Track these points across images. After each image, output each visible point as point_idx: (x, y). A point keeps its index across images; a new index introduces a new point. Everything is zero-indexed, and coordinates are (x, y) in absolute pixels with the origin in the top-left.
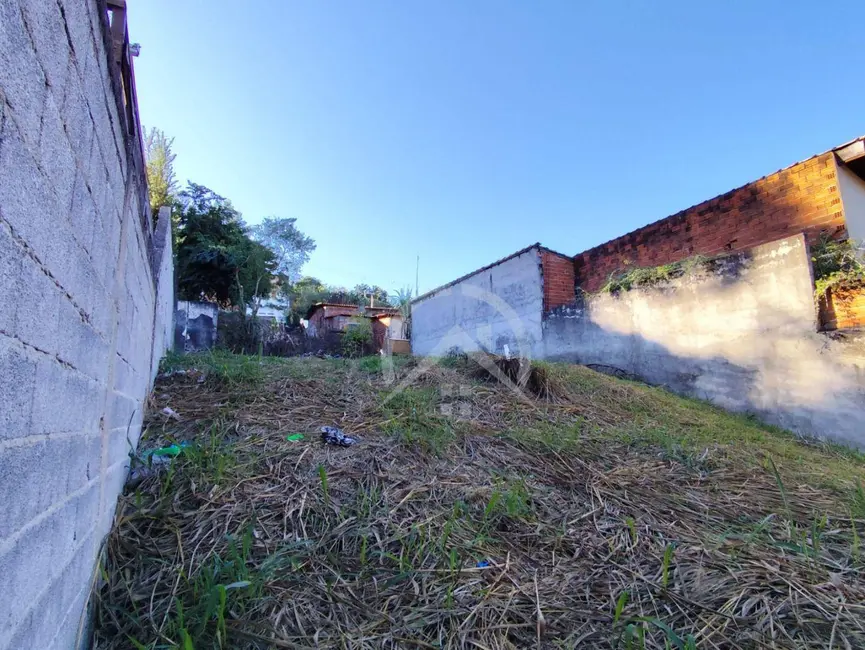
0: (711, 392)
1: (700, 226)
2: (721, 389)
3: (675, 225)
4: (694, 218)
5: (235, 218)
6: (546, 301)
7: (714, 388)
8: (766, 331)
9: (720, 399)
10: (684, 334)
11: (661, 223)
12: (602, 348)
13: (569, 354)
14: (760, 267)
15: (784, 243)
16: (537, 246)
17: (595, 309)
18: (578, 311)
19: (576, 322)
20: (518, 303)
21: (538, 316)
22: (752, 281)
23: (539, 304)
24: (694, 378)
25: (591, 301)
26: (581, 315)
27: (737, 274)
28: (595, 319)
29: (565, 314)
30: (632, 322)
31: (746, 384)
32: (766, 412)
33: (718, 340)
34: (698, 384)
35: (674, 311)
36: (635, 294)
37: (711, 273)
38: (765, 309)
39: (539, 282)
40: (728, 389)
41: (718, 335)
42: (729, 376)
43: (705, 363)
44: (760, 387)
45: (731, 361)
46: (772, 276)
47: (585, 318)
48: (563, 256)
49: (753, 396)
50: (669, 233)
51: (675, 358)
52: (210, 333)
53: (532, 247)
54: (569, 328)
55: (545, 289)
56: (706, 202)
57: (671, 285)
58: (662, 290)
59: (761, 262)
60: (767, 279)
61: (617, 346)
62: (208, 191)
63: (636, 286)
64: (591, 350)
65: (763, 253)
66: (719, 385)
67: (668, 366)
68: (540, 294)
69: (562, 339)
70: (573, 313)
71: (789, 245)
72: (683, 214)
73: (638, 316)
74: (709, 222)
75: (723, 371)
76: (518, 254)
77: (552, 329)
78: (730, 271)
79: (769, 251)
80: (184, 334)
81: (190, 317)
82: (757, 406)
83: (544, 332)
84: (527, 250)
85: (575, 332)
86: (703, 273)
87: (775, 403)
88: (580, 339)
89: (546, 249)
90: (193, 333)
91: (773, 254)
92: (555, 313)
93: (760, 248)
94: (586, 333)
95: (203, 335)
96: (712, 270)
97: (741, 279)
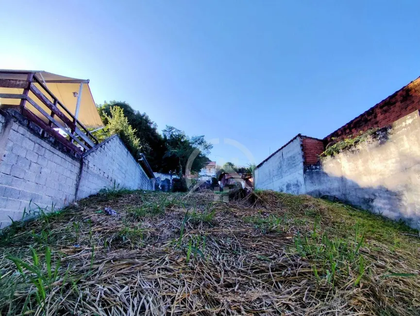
0: (381, 208)
1: (382, 114)
2: (386, 206)
3: (368, 116)
4: (378, 110)
5: (185, 139)
6: (305, 163)
7: (383, 206)
8: (405, 169)
9: (386, 213)
10: (365, 175)
11: (362, 116)
12: (329, 186)
13: (316, 191)
14: (398, 133)
15: (408, 117)
16: (299, 135)
17: (325, 165)
18: (318, 167)
19: (318, 173)
20: (293, 165)
21: (302, 171)
22: (395, 141)
23: (301, 165)
24: (372, 200)
25: (323, 161)
26: (320, 169)
27: (387, 138)
28: (325, 170)
29: (313, 169)
30: (341, 171)
31: (398, 203)
32: (410, 220)
33: (381, 177)
34: (374, 204)
35: (360, 162)
36: (341, 155)
37: (374, 139)
38: (403, 156)
39: (302, 153)
40: (389, 207)
41: (381, 175)
42: (389, 199)
43: (376, 191)
44: (405, 204)
45: (390, 189)
46: (405, 137)
47: (321, 170)
48: (317, 139)
49: (402, 210)
50: (366, 121)
51: (362, 189)
52: (169, 186)
53: (297, 137)
54: (315, 176)
55: (304, 157)
56: (383, 101)
57: (357, 148)
58: (353, 151)
59: (398, 130)
60: (402, 140)
61: (336, 185)
62: (174, 128)
63: (341, 151)
64: (325, 187)
65: (398, 124)
66: (384, 204)
67: (360, 195)
68: (302, 160)
69: (312, 182)
70: (316, 168)
71: (411, 118)
72: (372, 109)
73: (344, 167)
74: (386, 111)
75: (386, 195)
76: (292, 141)
77: (308, 177)
78: (383, 137)
79: (401, 123)
80: (159, 187)
81: (162, 180)
82: (406, 216)
83: (305, 179)
84: (295, 138)
85: (317, 179)
86: (371, 140)
87: (414, 214)
88: (320, 183)
89: (305, 137)
90: (163, 186)
91: (404, 124)
92: (309, 169)
93: (396, 122)
94: (322, 178)
95: (167, 187)
96: (375, 137)
97: (389, 141)
